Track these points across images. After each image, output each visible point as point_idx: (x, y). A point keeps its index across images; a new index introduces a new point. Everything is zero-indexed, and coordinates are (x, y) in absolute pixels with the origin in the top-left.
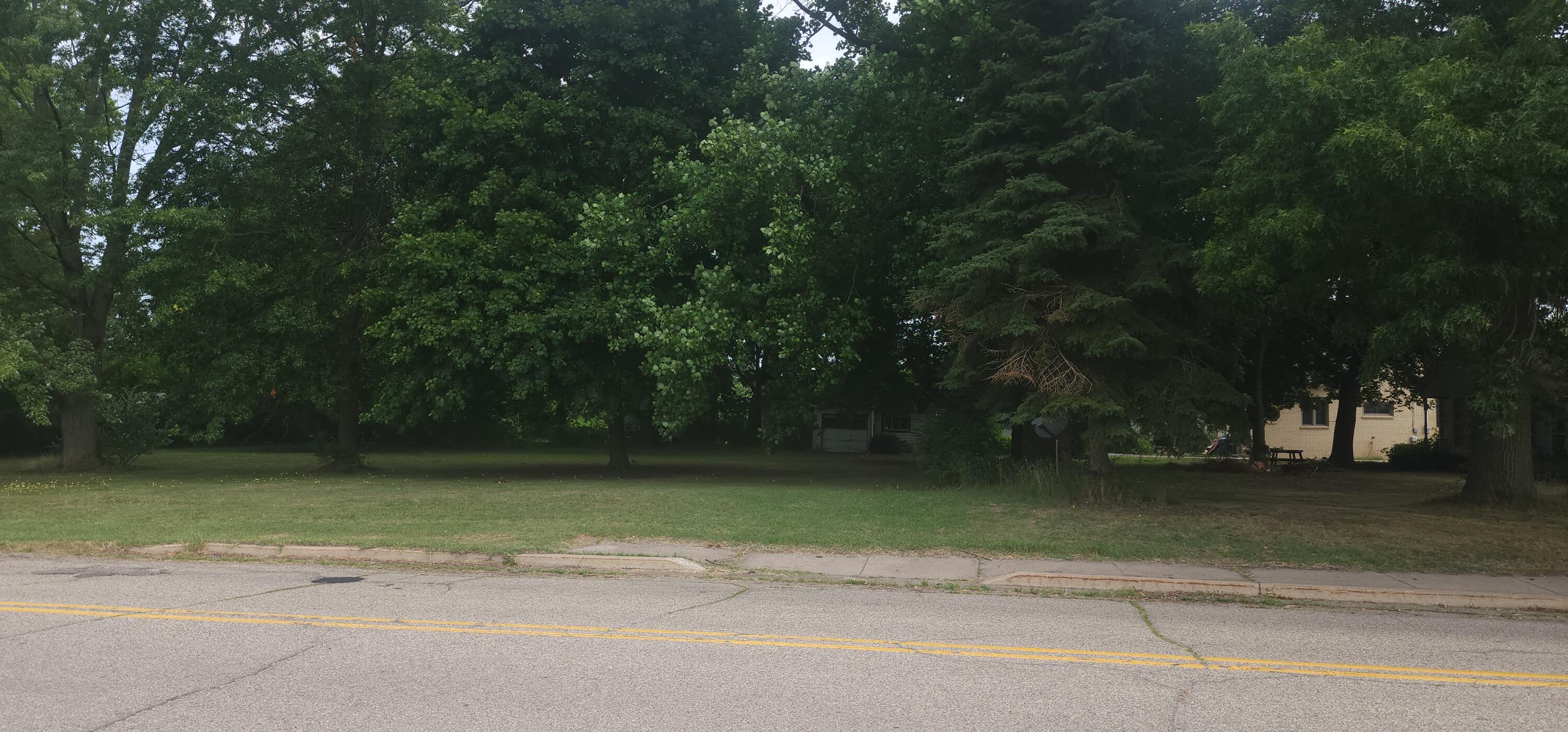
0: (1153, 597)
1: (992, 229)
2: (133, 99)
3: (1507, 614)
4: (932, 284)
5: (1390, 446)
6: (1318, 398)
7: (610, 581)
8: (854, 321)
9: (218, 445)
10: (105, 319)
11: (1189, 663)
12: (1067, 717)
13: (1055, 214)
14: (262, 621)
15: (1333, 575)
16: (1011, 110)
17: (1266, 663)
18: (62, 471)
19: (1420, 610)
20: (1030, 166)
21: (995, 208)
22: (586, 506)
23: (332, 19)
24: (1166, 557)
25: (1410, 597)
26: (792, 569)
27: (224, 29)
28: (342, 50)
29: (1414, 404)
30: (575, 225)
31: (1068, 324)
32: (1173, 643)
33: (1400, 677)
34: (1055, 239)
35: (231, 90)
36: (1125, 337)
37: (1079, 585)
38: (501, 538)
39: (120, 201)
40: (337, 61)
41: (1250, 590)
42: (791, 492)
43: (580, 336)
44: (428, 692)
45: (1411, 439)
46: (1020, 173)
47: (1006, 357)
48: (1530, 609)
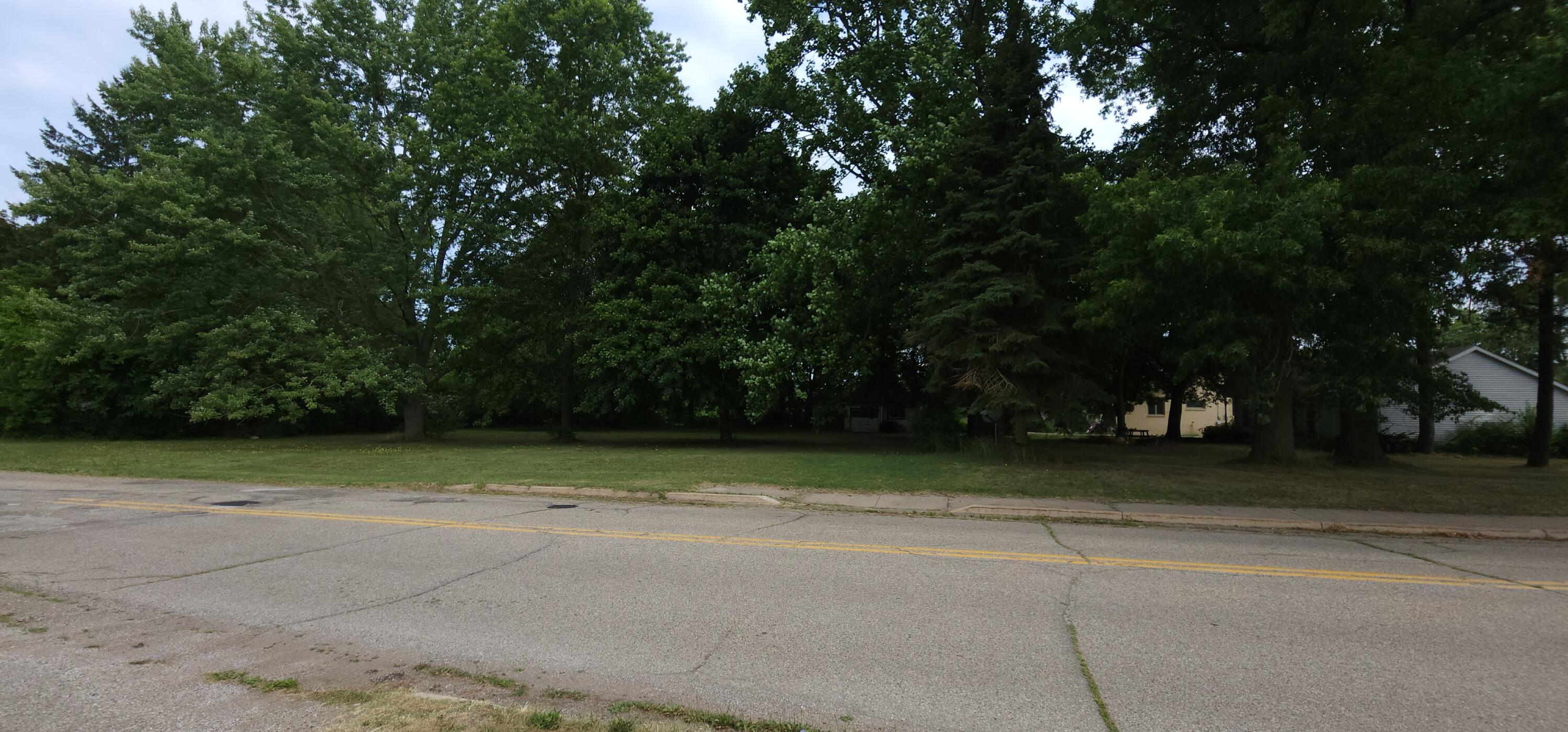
0: (1056, 520)
1: (955, 294)
2: (445, 225)
3: (1278, 532)
4: (918, 327)
5: (1204, 426)
6: (1158, 398)
7: (722, 509)
8: (869, 350)
9: (490, 427)
10: (429, 353)
11: (1078, 561)
12: (1003, 593)
13: (992, 285)
14: (520, 530)
15: (1169, 507)
16: (965, 222)
17: (1126, 561)
18: (403, 441)
19: (1223, 529)
20: (977, 256)
21: (957, 281)
22: (707, 464)
23: (557, 176)
24: (1064, 495)
25: (1216, 520)
26: (833, 503)
27: (496, 182)
28: (564, 193)
29: (1219, 401)
30: (699, 293)
31: (1002, 352)
32: (1069, 548)
33: (1211, 570)
34: (993, 300)
35: (501, 218)
36: (1037, 361)
37: (1010, 513)
38: (658, 483)
39: (436, 283)
40: (561, 200)
41: (1116, 516)
42: (832, 456)
43: (702, 360)
44: (617, 573)
45: (1217, 423)
46: (971, 260)
47: (964, 372)
48: (1293, 529)
